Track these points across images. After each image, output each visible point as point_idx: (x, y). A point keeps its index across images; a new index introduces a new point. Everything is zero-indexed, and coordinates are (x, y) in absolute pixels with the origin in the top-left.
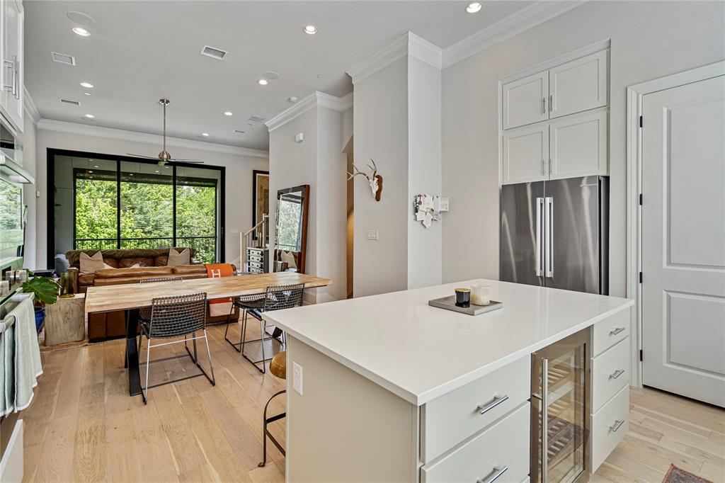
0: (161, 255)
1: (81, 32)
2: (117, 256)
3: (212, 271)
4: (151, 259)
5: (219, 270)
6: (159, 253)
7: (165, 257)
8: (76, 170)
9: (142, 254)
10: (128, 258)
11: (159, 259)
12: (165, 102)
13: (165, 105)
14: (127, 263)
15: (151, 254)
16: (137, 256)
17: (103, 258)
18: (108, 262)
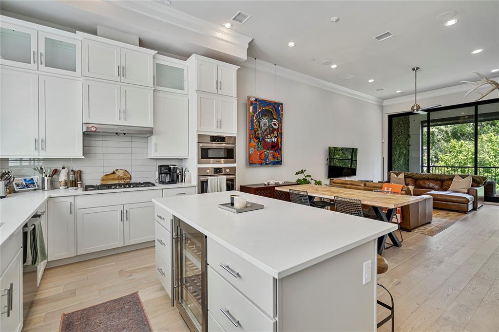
1: (334, 66)
2: (415, 177)
3: (386, 188)
4: (439, 182)
5: (390, 189)
6: (446, 178)
7: (451, 181)
8: (422, 122)
9: (432, 177)
10: (422, 179)
11: (446, 183)
12: (416, 69)
13: (416, 71)
14: (421, 183)
15: (439, 178)
16: (428, 179)
17: (405, 178)
18: (409, 180)
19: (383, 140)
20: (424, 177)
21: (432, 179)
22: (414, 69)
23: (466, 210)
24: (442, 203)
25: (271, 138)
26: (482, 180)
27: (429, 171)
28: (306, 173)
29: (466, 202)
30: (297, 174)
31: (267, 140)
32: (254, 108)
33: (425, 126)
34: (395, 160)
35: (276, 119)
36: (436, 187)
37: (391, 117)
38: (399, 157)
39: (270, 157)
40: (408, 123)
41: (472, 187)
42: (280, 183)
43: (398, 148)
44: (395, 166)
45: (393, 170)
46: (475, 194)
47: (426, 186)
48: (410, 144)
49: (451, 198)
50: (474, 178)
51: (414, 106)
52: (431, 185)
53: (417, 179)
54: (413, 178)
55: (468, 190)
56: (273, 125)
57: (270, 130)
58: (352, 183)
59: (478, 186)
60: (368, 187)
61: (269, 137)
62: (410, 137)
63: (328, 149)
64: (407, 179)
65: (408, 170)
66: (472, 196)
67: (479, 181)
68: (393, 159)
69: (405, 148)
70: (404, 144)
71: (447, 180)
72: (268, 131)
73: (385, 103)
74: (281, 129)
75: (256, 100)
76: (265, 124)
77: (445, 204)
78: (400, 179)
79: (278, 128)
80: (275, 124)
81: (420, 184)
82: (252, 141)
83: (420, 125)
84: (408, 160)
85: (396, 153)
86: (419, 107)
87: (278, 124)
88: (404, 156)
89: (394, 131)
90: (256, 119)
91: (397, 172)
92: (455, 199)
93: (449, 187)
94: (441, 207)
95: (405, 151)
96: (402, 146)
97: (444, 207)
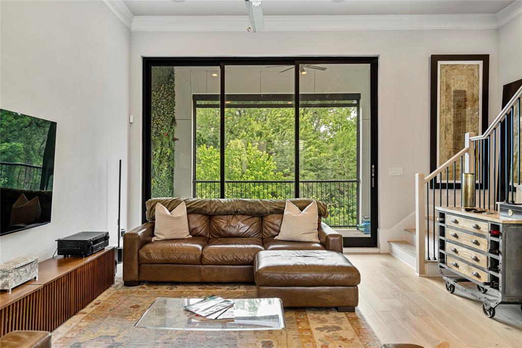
0: (271, 213)
2: (208, 210)
4: (256, 219)
6: (268, 209)
7: (279, 217)
8: (194, 96)
9: (243, 209)
10: (223, 215)
11: (270, 220)
14: (222, 223)
15: (256, 210)
16: (235, 213)
17: (188, 214)
18: (194, 218)
19: (132, 117)
20: (228, 208)
21: (244, 214)
37: (149, 63)
40: (172, 94)
46: (339, 246)
47: (233, 231)
52: (243, 227)
53: (212, 216)
54: (206, 214)
55: (327, 238)
62: (175, 124)
69: (170, 145)
70: (168, 136)
73: (138, 24)
78: (178, 218)
81: (219, 228)
83: (192, 101)
84: (173, 170)
88: (168, 161)
93: (279, 231)
94: (304, 304)
95: (169, 151)
96: (165, 139)
97: (310, 304)
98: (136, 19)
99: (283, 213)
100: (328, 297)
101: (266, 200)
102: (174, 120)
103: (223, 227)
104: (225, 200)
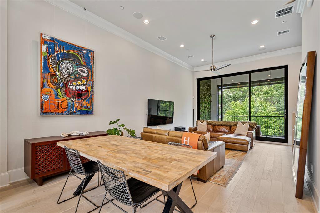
3: (185, 138)
4: (229, 127)
5: (189, 138)
6: (233, 124)
7: (235, 127)
8: (218, 86)
9: (224, 124)
10: (218, 125)
11: (233, 128)
12: (213, 36)
13: (213, 38)
14: (217, 128)
15: (229, 124)
16: (222, 125)
17: (207, 124)
18: (209, 126)
19: (194, 97)
20: (219, 123)
21: (224, 125)
22: (211, 36)
23: (246, 150)
24: (231, 145)
25: (77, 85)
26: (254, 125)
27: (222, 120)
28: (119, 123)
29: (247, 144)
30: (110, 123)
31: (71, 87)
32: (49, 48)
33: (220, 89)
34: (202, 111)
35: (84, 66)
36: (227, 131)
37: (199, 80)
38: (205, 109)
39: (76, 105)
40: (210, 86)
41: (249, 131)
42: (84, 134)
43: (204, 103)
44: (201, 116)
45: (200, 118)
46: (251, 136)
47: (220, 130)
48: (211, 100)
49: (237, 141)
50: (250, 124)
51: (212, 66)
52: (224, 129)
53: (214, 125)
54: (212, 125)
55: (247, 133)
56: (80, 72)
57: (75, 76)
58: (158, 132)
59: (252, 130)
60: (171, 136)
61: (75, 84)
62: (211, 96)
63: (147, 101)
64: (208, 125)
65: (210, 118)
66: (250, 138)
67: (253, 126)
68: (200, 111)
69: (208, 103)
70: (208, 101)
71: (233, 125)
72: (73, 77)
73: (195, 70)
74: (92, 77)
75: (52, 39)
76: (68, 69)
77: (233, 145)
78: (204, 125)
79: (88, 76)
80: (82, 71)
81: (216, 129)
82: (46, 87)
83: (217, 88)
84: (210, 112)
85: (202, 107)
86: (215, 67)
87: (88, 71)
88: (208, 109)
89: (201, 91)
90: (53, 61)
91: (202, 120)
92: (239, 141)
93: (235, 131)
94: (231, 148)
95: (208, 106)
96: (206, 102)
97: (232, 148)
98: (195, 68)
99: (237, 126)
100: (238, 147)
101: (232, 121)
102: (210, 95)
103: (217, 129)
104: (219, 121)
